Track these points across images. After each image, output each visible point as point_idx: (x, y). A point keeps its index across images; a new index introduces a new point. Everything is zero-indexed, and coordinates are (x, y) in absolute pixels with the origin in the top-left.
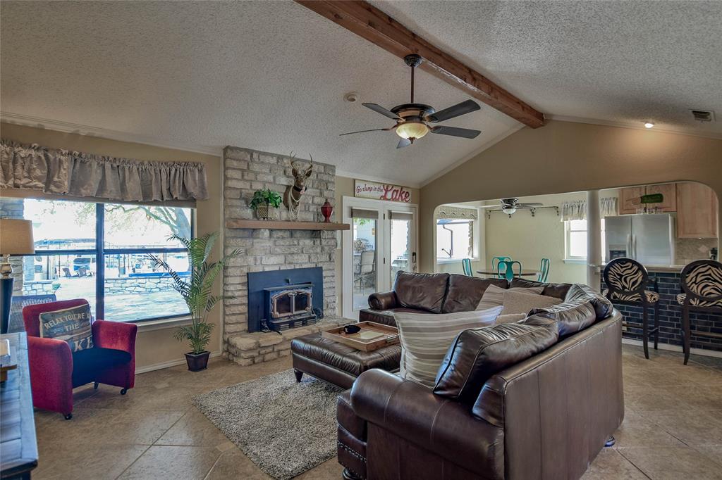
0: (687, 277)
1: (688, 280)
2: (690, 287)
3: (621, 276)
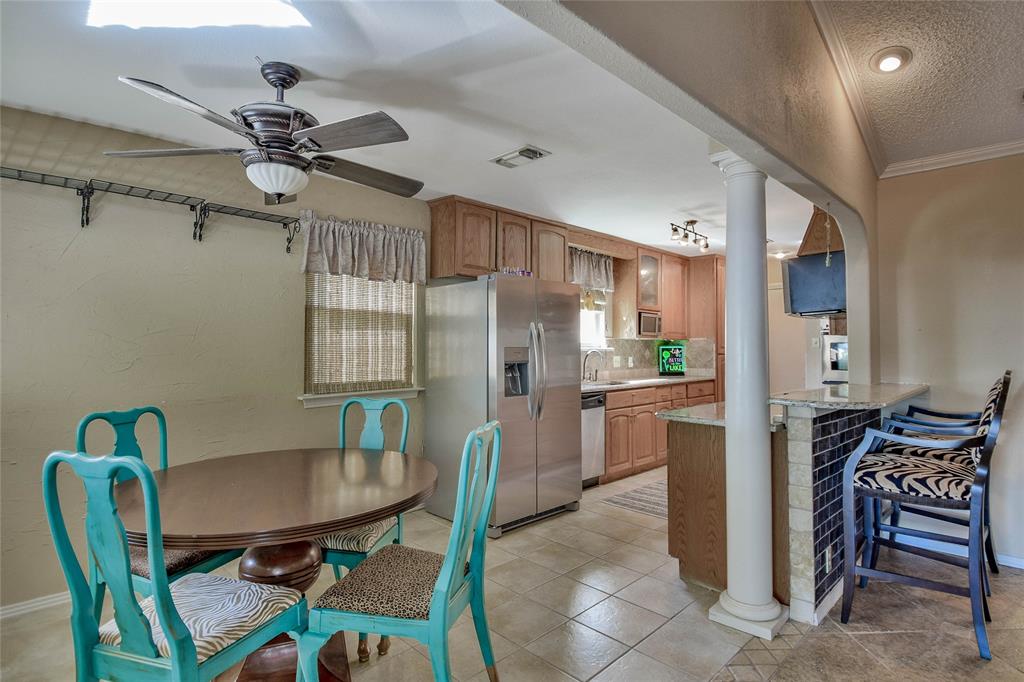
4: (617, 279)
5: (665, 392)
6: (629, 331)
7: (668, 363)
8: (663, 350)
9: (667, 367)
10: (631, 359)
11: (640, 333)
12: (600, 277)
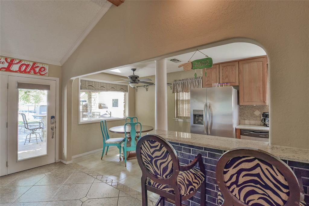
0: (225, 173)
1: (227, 177)
2: (229, 187)
3: (152, 159)
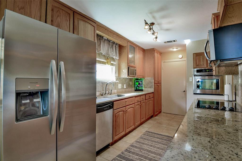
4: (120, 54)
5: (138, 98)
6: (124, 74)
7: (138, 86)
8: (136, 82)
9: (137, 88)
10: (125, 85)
11: (128, 75)
12: (113, 52)
